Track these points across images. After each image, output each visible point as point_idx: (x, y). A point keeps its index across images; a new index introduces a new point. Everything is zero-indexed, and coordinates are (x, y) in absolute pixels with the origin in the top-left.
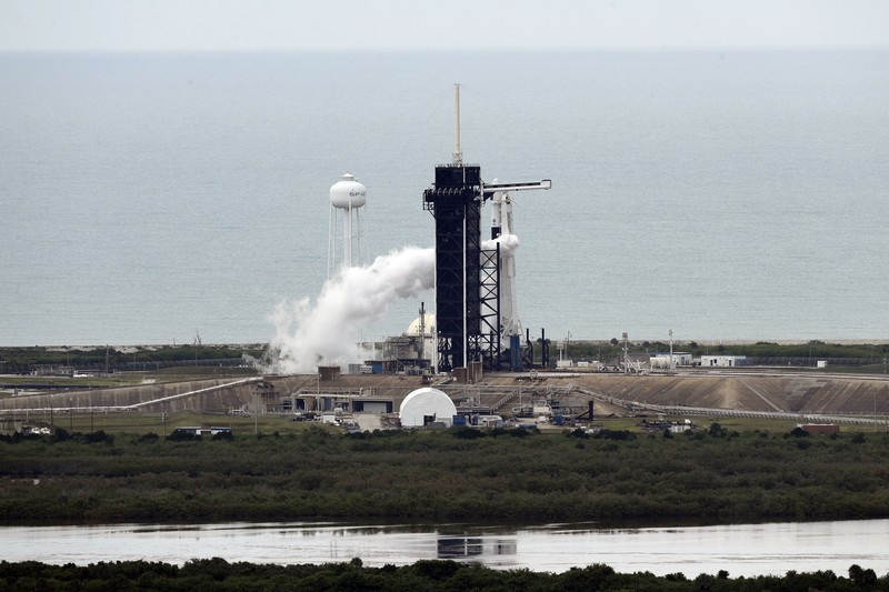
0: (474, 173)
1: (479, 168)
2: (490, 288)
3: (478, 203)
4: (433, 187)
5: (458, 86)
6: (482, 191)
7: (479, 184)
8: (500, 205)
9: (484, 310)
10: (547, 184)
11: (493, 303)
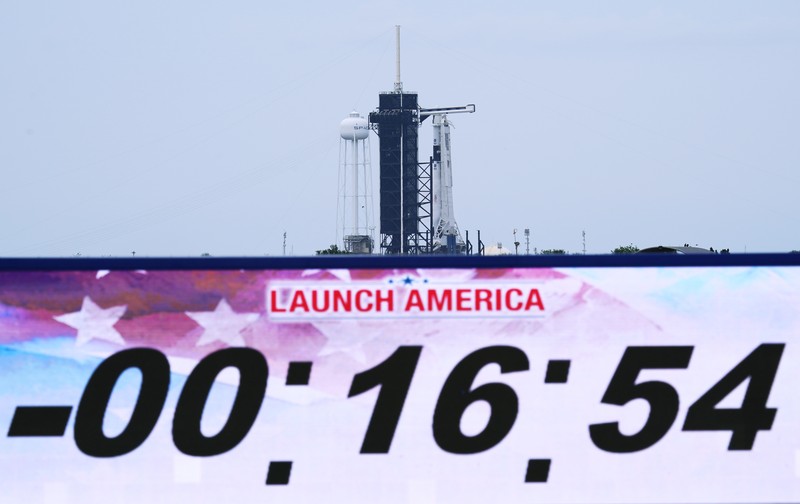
0: (411, 100)
1: (416, 95)
2: (425, 194)
3: (416, 124)
4: (377, 111)
5: (399, 27)
6: (419, 114)
7: (416, 108)
8: (439, 127)
9: (421, 213)
10: (471, 108)
11: (427, 207)
